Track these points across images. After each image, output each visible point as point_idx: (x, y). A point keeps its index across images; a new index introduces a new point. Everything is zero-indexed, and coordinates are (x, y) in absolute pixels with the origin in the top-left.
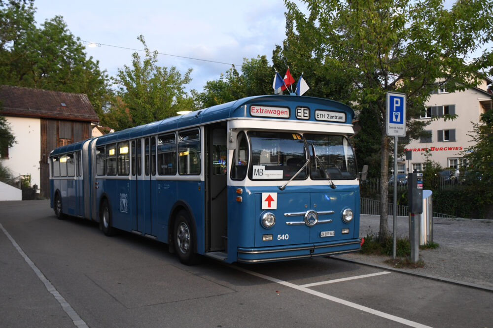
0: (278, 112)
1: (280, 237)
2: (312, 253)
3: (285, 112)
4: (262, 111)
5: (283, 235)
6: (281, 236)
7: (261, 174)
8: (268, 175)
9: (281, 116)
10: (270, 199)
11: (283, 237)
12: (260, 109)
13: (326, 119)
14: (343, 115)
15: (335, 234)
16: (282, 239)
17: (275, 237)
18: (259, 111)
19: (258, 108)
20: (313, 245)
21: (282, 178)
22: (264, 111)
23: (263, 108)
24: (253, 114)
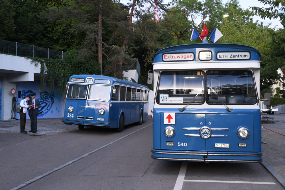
0: (185, 57)
1: (179, 144)
2: (205, 159)
3: (190, 56)
4: (172, 57)
5: (183, 143)
6: (181, 144)
7: (166, 100)
8: (171, 101)
9: (187, 59)
10: (169, 117)
11: (182, 144)
12: (171, 56)
13: (229, 58)
14: (248, 54)
15: (230, 146)
16: (181, 146)
17: (176, 144)
18: (170, 57)
19: (169, 55)
20: (206, 152)
21: (182, 103)
22: (173, 57)
23: (172, 55)
24: (164, 60)
